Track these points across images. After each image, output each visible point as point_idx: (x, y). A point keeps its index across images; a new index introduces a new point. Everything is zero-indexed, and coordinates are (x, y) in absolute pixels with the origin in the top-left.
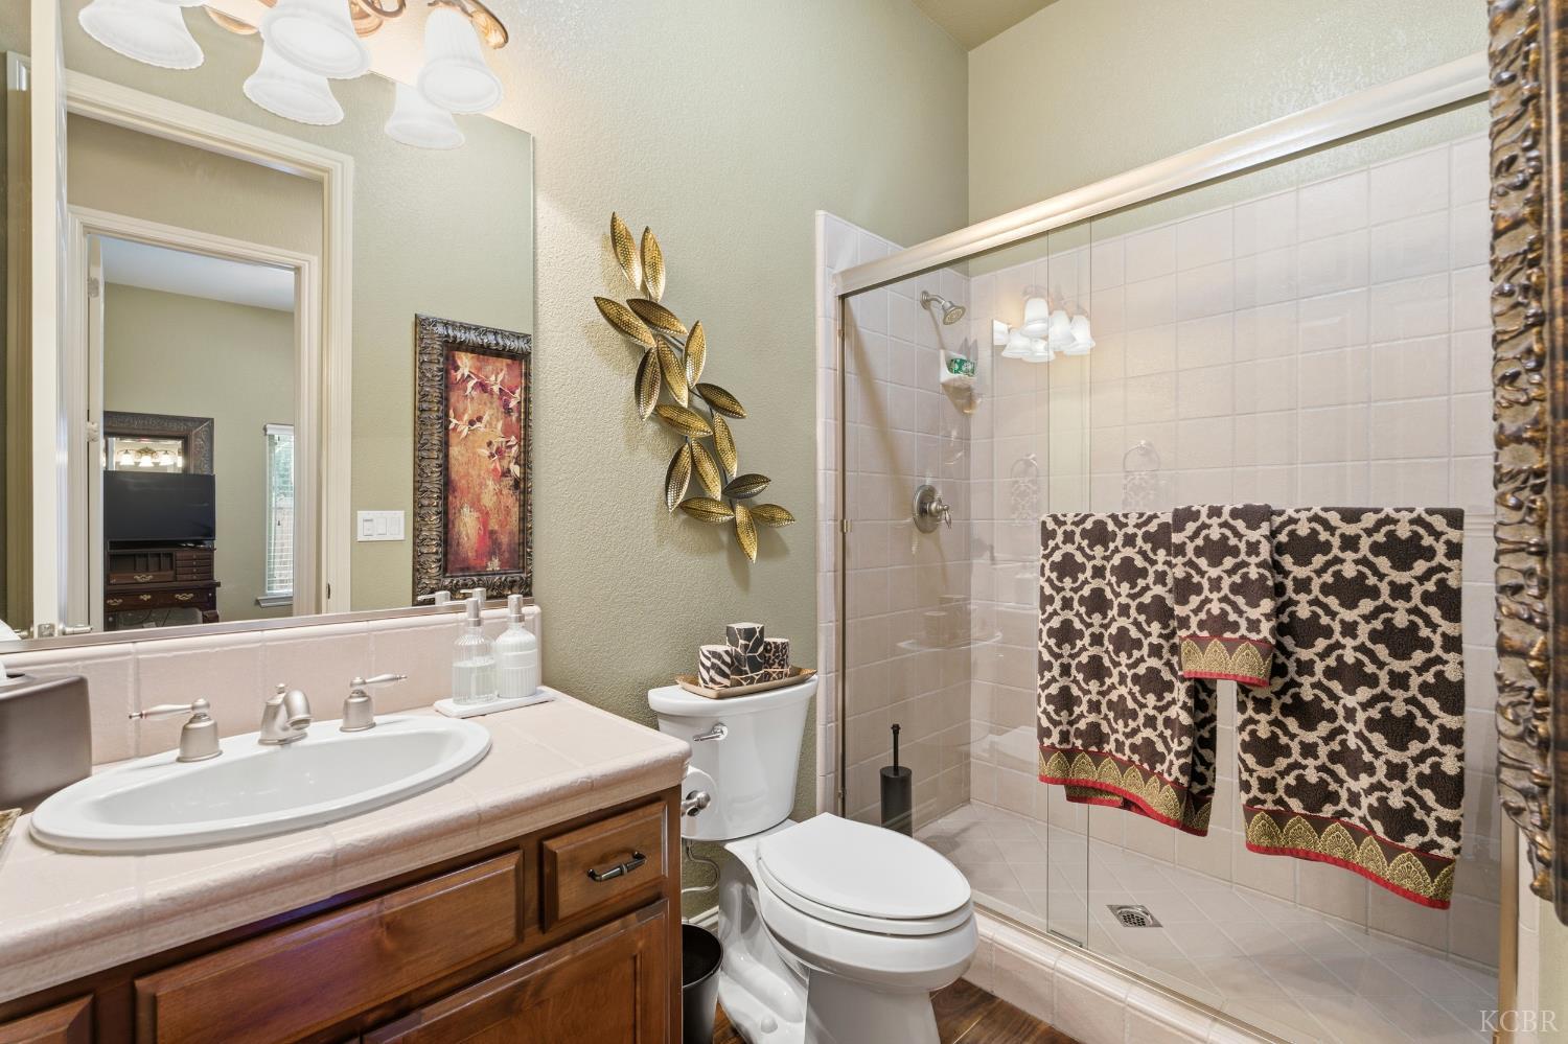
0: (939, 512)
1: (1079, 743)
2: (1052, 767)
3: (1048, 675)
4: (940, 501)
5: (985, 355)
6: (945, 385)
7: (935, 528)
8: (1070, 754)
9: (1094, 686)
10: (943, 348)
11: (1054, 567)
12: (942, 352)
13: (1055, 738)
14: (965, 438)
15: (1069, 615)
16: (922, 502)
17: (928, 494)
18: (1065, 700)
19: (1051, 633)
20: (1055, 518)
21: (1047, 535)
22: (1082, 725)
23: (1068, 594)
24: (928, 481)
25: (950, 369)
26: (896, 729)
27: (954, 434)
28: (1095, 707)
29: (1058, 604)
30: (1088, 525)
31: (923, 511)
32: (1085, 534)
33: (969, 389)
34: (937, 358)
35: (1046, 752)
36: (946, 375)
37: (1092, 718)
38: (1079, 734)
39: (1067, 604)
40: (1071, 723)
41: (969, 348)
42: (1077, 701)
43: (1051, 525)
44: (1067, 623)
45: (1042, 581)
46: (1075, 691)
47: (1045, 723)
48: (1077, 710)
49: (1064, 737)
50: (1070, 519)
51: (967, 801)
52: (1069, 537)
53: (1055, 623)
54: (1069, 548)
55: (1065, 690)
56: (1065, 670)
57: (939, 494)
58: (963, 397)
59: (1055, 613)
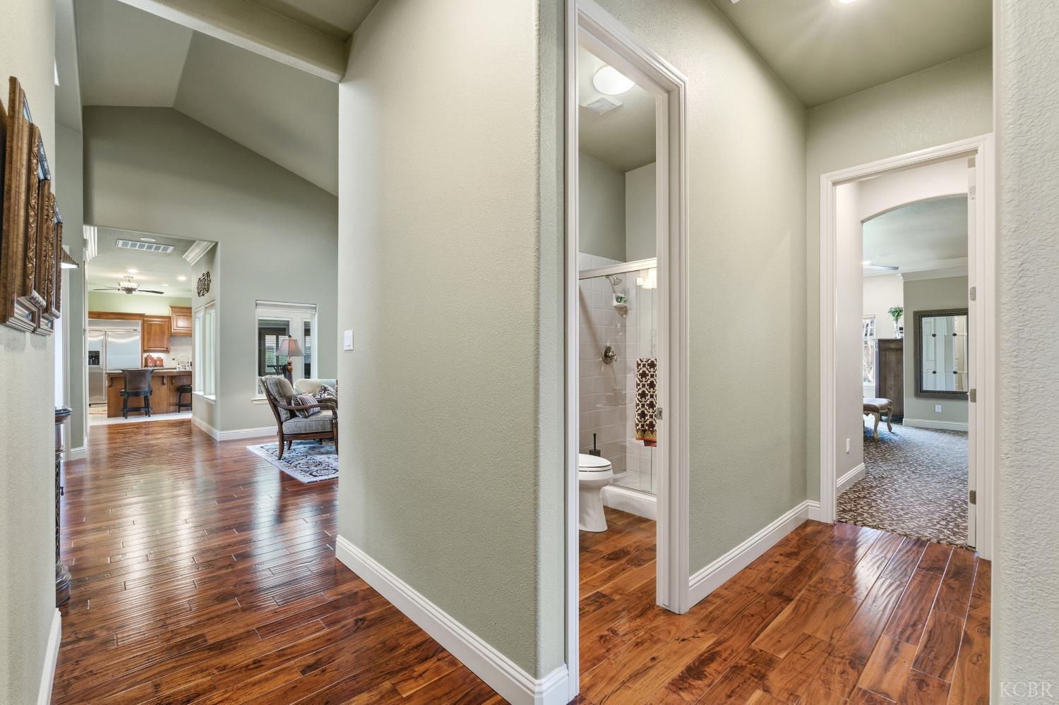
0: (612, 356)
1: (647, 428)
2: (639, 435)
3: (638, 407)
4: (613, 352)
5: (633, 293)
6: (615, 307)
7: (611, 362)
8: (644, 431)
9: (651, 410)
10: (615, 292)
11: (640, 375)
12: (614, 294)
13: (640, 426)
14: (624, 326)
15: (644, 389)
16: (606, 352)
17: (608, 349)
18: (643, 415)
19: (639, 394)
20: (641, 360)
21: (639, 365)
22: (648, 422)
23: (644, 383)
24: (608, 345)
25: (617, 301)
26: (595, 435)
27: (619, 325)
28: (651, 416)
29: (641, 386)
30: (649, 362)
31: (606, 356)
32: (648, 365)
33: (626, 307)
34: (612, 296)
35: (638, 431)
36: (615, 303)
37: (651, 420)
38: (647, 425)
39: (644, 386)
40: (645, 422)
41: (625, 291)
42: (646, 415)
43: (639, 362)
44: (644, 392)
45: (637, 379)
46: (646, 412)
47: (637, 422)
48: (647, 418)
49: (643, 426)
50: (645, 360)
51: (625, 470)
52: (644, 366)
53: (640, 392)
54: (644, 369)
55: (643, 412)
56: (643, 406)
57: (613, 349)
58: (623, 311)
59: (640, 389)
